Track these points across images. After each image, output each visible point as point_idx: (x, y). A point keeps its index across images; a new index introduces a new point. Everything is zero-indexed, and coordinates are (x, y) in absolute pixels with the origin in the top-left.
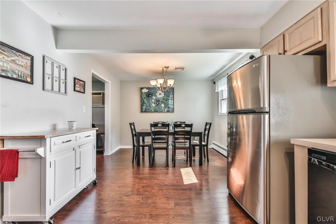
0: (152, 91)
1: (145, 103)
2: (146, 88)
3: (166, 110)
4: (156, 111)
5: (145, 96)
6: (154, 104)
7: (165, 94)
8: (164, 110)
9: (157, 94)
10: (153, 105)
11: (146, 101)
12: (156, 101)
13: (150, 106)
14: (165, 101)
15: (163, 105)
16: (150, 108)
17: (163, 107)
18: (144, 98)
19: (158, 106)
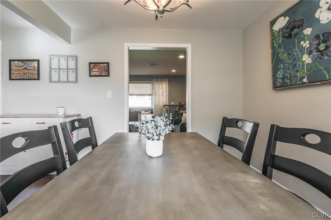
0: (301, 13)
1: (282, 62)
2: (282, 15)
4: (317, 80)
6: (310, 53)
9: (317, 13)
10: (307, 59)
11: (284, 56)
12: (316, 42)
13: (295, 66)
16: (297, 71)
18: (280, 46)
19: (326, 58)
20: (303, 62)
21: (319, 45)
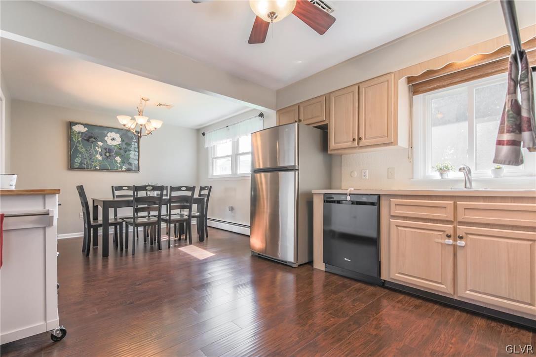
0: (96, 132)
1: (81, 153)
2: (81, 124)
3: (124, 168)
4: (103, 169)
5: (80, 139)
6: (101, 155)
7: (123, 141)
8: (121, 167)
9: (106, 138)
10: (99, 157)
11: (81, 148)
12: (104, 151)
13: (91, 158)
14: (122, 152)
15: (118, 159)
16: (93, 162)
17: (119, 162)
18: (79, 142)
19: (109, 160)
20: (97, 158)
21: (106, 153)
